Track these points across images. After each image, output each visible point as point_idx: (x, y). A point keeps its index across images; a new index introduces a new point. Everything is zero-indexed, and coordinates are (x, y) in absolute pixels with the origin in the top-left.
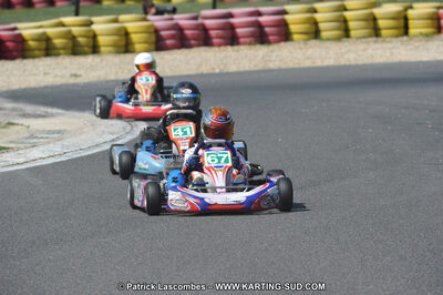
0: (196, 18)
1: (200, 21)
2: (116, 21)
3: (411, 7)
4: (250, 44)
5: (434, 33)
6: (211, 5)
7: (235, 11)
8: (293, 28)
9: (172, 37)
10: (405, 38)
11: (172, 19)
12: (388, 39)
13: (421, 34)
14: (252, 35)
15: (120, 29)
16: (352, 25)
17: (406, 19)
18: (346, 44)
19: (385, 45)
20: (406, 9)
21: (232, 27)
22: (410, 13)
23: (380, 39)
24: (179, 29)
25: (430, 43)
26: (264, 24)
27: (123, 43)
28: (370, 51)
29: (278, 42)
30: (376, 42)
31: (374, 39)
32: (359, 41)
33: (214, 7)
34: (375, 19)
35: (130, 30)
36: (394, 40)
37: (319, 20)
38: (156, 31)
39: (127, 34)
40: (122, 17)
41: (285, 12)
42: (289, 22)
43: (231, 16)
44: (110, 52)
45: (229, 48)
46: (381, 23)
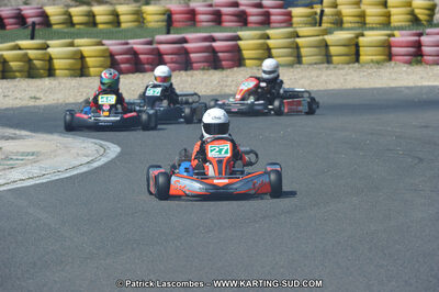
0: (150, 43)
1: (154, 46)
2: (72, 45)
3: (363, 35)
4: (203, 69)
5: (384, 61)
6: (165, 30)
7: (189, 36)
8: (246, 54)
9: (127, 61)
10: (356, 64)
11: (127, 44)
12: (340, 66)
13: (372, 61)
14: (206, 60)
15: (76, 53)
16: (304, 51)
17: (357, 46)
18: (299, 70)
19: (336, 71)
20: (357, 37)
21: (186, 52)
22: (362, 40)
23: (331, 66)
24: (134, 53)
25: (382, 70)
26: (217, 49)
27: (79, 66)
28: (324, 78)
29: (231, 67)
30: (327, 68)
31: (326, 65)
32: (311, 68)
33: (168, 33)
34: (327, 46)
35: (85, 54)
36: (347, 66)
37: (271, 46)
38: (112, 55)
39: (82, 58)
40: (77, 41)
41: (239, 38)
42: (242, 47)
43: (185, 41)
44: (66, 76)
45: (183, 73)
46: (333, 50)
